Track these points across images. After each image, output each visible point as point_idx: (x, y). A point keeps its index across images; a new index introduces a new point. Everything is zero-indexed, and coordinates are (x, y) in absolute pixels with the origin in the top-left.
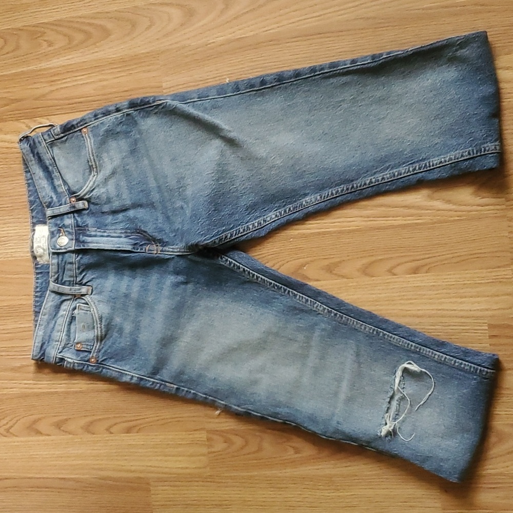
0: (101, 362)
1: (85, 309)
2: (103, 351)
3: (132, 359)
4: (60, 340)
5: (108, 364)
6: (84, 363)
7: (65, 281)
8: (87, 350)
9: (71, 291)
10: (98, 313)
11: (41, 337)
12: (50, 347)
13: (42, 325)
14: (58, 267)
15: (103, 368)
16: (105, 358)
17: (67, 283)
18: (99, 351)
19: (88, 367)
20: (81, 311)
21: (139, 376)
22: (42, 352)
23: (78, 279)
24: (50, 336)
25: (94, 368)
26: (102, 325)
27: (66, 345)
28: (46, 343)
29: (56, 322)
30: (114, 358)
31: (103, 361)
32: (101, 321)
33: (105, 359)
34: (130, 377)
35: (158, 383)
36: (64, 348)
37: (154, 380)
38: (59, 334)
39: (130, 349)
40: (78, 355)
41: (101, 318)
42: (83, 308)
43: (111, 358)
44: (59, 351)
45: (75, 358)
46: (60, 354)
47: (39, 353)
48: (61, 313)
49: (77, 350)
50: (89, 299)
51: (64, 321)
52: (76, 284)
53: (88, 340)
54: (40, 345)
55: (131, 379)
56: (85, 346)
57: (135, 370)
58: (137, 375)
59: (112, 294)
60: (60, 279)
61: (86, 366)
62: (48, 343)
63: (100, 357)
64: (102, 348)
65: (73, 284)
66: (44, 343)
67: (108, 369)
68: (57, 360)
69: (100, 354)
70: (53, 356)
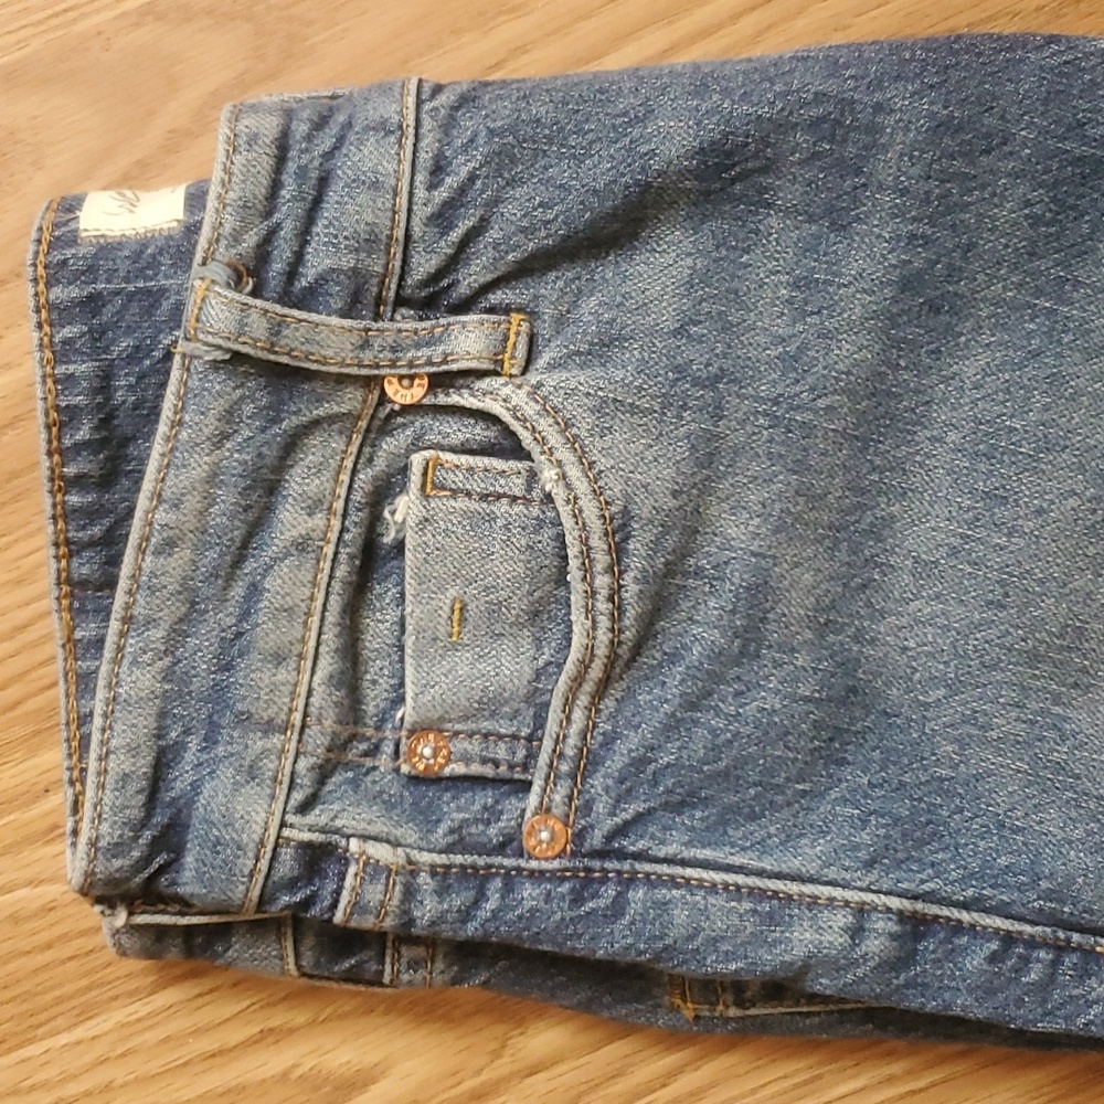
0: (610, 837)
1: (476, 486)
2: (616, 762)
3: (834, 794)
4: (297, 717)
5: (662, 852)
6: (481, 861)
7: (322, 279)
8: (488, 771)
9: (367, 357)
10: (598, 493)
11: (152, 709)
12: (226, 773)
13: (150, 622)
14: (281, 159)
15: (630, 881)
16: (641, 807)
17: (337, 295)
18: (587, 762)
19: (509, 888)
20: (442, 504)
21: (906, 904)
22: (159, 819)
23: (424, 264)
24: (219, 695)
25: (565, 888)
26: (628, 578)
27: (339, 746)
28: (194, 743)
29: (255, 590)
30: (705, 802)
31: (621, 831)
32: (618, 552)
33: (639, 818)
34: (842, 919)
35: (1032, 944)
36: (323, 773)
37: (1016, 926)
38: (283, 675)
39: (816, 725)
40: (426, 817)
41: (619, 532)
42: (457, 480)
43: (679, 807)
44: (298, 796)
45: (409, 834)
46: (311, 818)
47: (144, 824)
48: (290, 521)
49: (415, 780)
50: (520, 398)
51: (314, 584)
52: (400, 301)
53: (489, 706)
54: (144, 764)
55: (857, 932)
56: (474, 747)
57: (869, 864)
58: (895, 903)
59: (690, 352)
60: (277, 267)
61: (498, 883)
62: (210, 741)
63: (600, 807)
64: (609, 740)
65: (379, 300)
66: (179, 747)
67: (673, 882)
68: (287, 865)
69: (597, 782)
70: (249, 838)
